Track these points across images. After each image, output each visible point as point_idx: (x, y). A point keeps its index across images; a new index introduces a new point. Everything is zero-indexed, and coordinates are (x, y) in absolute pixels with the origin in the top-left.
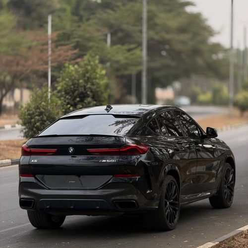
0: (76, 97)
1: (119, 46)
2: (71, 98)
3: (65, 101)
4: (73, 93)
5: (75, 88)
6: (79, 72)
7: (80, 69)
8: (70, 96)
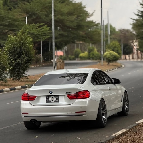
0: (15, 55)
1: (34, 24)
2: (13, 56)
3: (9, 57)
4: (14, 53)
5: (15, 50)
6: (17, 40)
7: (17, 38)
8: (12, 54)
